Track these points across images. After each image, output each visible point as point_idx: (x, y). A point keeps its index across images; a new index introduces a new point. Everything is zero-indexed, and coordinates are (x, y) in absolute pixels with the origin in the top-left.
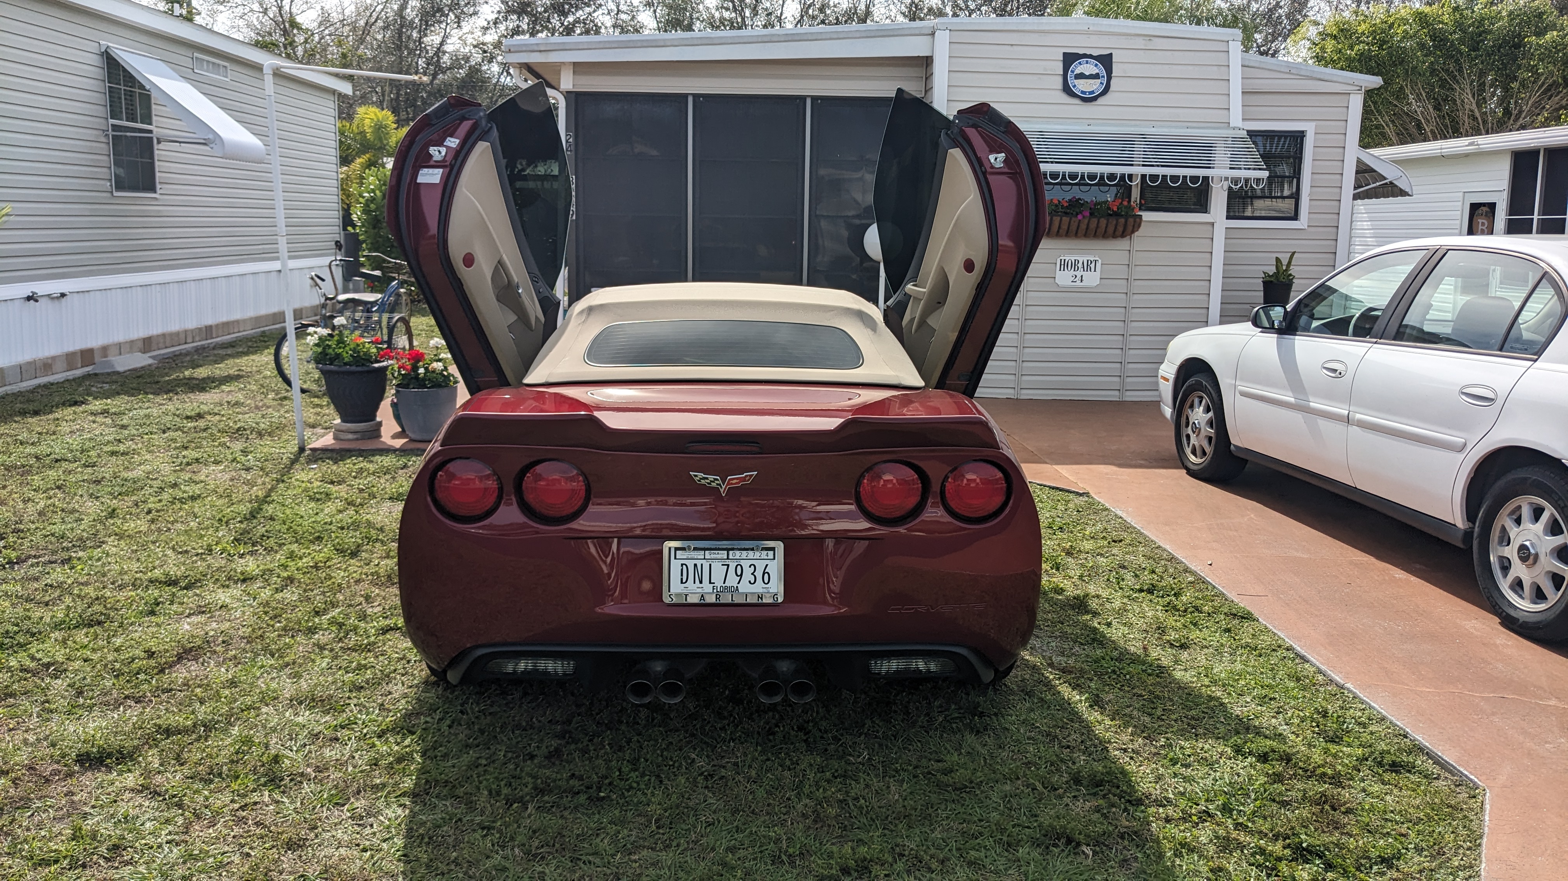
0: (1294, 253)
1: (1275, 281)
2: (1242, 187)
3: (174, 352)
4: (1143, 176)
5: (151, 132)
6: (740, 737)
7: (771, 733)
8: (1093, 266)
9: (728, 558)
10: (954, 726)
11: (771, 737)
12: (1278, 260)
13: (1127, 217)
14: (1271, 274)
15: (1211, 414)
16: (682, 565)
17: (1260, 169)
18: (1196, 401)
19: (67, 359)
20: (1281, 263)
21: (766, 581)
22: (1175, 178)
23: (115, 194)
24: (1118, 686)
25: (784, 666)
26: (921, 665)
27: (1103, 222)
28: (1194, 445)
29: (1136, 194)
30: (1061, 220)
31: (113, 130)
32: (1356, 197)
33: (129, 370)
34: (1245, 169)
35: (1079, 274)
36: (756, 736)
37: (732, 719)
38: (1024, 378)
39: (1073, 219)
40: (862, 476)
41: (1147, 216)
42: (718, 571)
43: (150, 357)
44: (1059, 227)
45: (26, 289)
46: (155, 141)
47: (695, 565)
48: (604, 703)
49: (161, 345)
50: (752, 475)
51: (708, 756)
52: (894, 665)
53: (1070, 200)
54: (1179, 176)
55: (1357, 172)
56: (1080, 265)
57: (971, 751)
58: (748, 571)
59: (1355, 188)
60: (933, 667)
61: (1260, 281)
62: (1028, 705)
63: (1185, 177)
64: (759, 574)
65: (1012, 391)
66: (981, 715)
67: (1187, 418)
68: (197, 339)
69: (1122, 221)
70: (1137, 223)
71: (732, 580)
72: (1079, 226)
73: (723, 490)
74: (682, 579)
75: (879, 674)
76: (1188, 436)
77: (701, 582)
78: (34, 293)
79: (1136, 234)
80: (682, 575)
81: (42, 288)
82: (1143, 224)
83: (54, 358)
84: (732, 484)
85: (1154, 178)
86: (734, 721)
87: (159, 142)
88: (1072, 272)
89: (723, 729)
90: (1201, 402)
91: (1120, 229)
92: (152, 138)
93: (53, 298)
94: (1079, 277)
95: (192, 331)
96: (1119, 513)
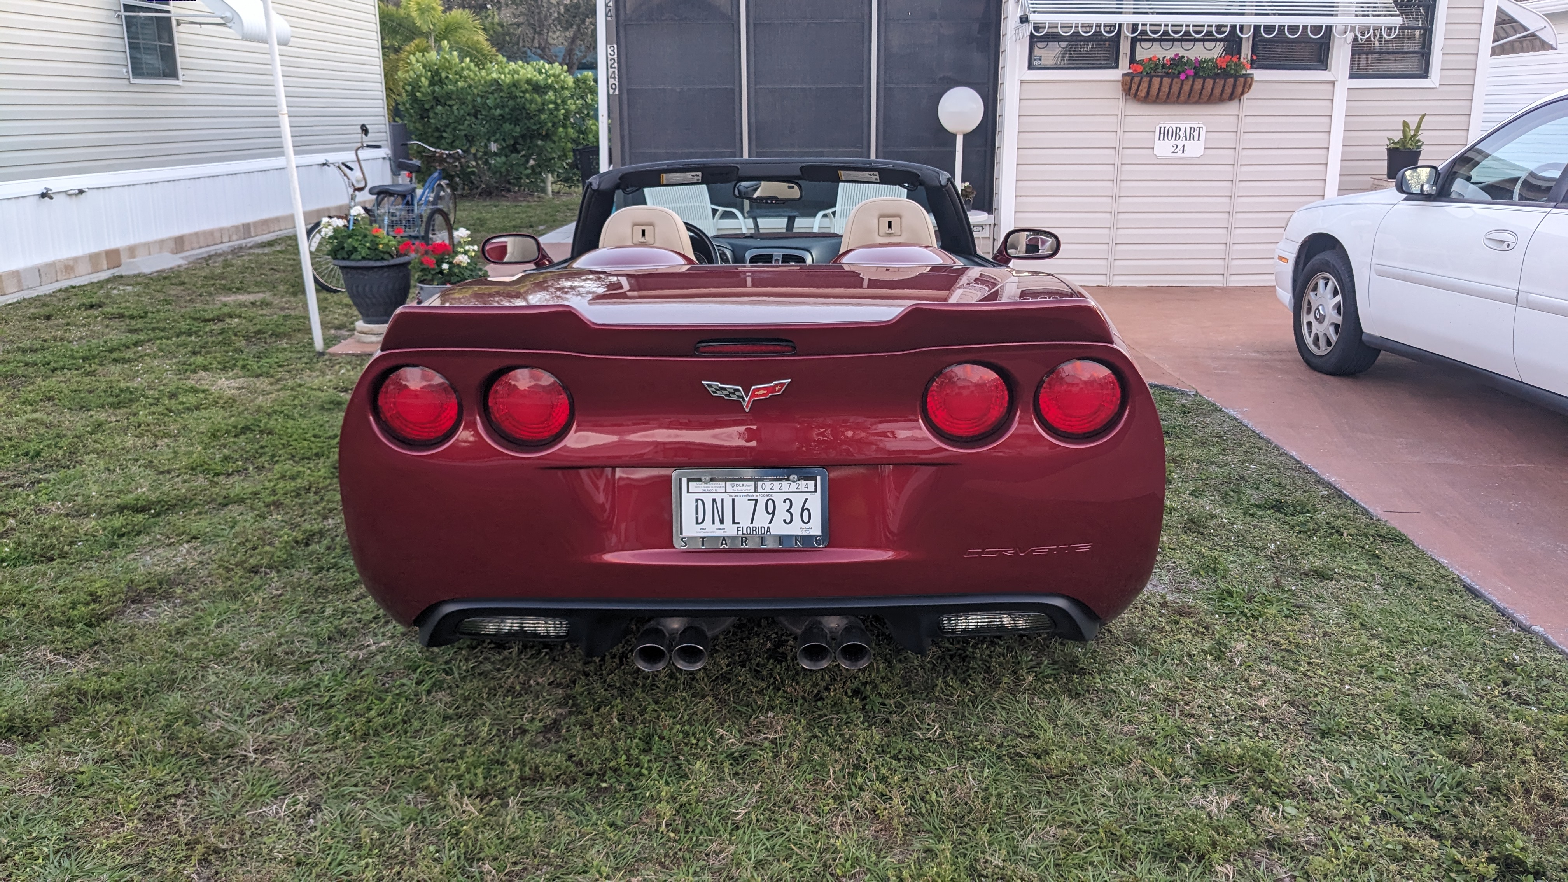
0: (1425, 115)
1: (1402, 148)
2: (1369, 38)
3: (209, 252)
4: (1257, 28)
5: (169, 12)
6: (781, 704)
7: (819, 697)
8: (1196, 134)
9: (756, 492)
10: (1047, 687)
11: (819, 703)
12: (1405, 124)
13: (1236, 77)
14: (1396, 140)
15: (1339, 298)
16: (697, 500)
17: (1392, 16)
18: (1321, 283)
19: (90, 260)
20: (1409, 128)
21: (806, 519)
22: (1293, 29)
23: (133, 81)
24: (1250, 631)
25: (833, 623)
26: (1007, 621)
27: (1209, 82)
28: (1316, 334)
29: (1246, 49)
30: (1161, 81)
31: (125, 11)
32: (1494, 52)
33: (157, 272)
34: (1374, 16)
35: (1180, 143)
36: (800, 701)
37: (772, 680)
38: (1118, 263)
39: (1175, 80)
40: (932, 380)
41: (1259, 75)
42: (744, 507)
43: (183, 258)
44: (1159, 90)
45: (38, 185)
46: (174, 23)
47: (714, 500)
48: (617, 660)
49: (195, 245)
50: (785, 383)
51: (740, 731)
52: (972, 621)
53: (1172, 59)
54: (1299, 26)
55: (1497, 24)
56: (1182, 133)
57: (1069, 722)
58: (782, 508)
59: (1494, 41)
60: (1021, 623)
61: (1384, 150)
62: (1137, 657)
63: (1305, 27)
64: (796, 511)
65: (1103, 278)
66: (1082, 672)
67: (1309, 303)
68: (234, 237)
69: (1231, 81)
70: (1248, 83)
71: (762, 519)
72: (1181, 88)
73: (747, 402)
74: (697, 519)
75: (953, 632)
76: (1309, 324)
77: (722, 522)
78: (48, 190)
79: (1246, 96)
80: (697, 513)
81: (56, 184)
82: (1254, 86)
83: (76, 260)
84: (757, 395)
85: (1269, 28)
86: (774, 682)
87: (178, 24)
88: (1173, 142)
89: (760, 692)
90: (1326, 284)
91: (1228, 90)
92: (169, 19)
93: (70, 195)
94: (1180, 147)
95: (228, 229)
96: (1234, 414)
